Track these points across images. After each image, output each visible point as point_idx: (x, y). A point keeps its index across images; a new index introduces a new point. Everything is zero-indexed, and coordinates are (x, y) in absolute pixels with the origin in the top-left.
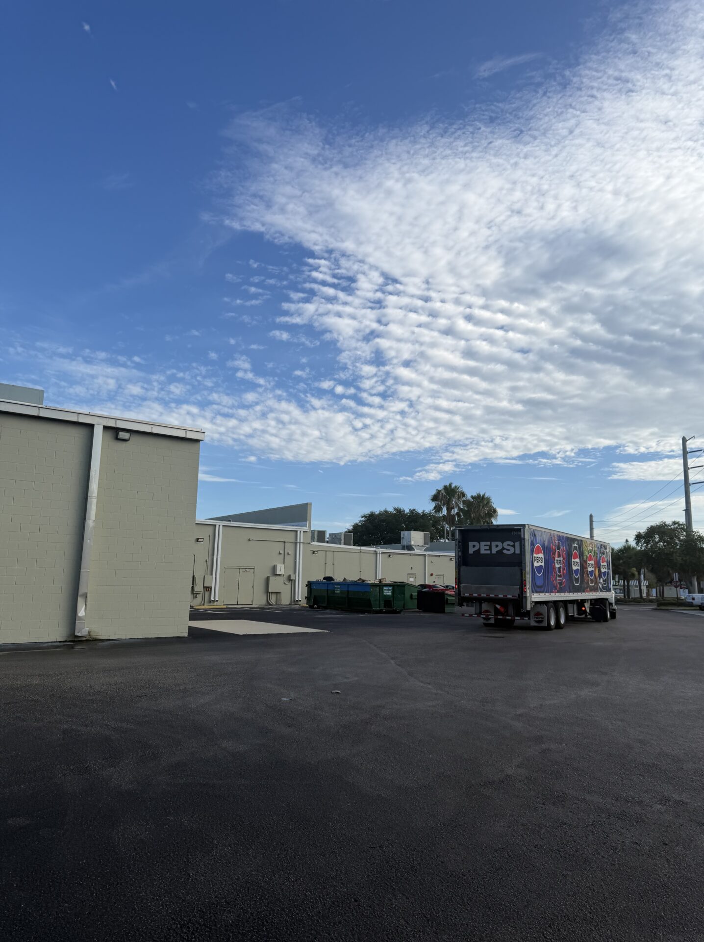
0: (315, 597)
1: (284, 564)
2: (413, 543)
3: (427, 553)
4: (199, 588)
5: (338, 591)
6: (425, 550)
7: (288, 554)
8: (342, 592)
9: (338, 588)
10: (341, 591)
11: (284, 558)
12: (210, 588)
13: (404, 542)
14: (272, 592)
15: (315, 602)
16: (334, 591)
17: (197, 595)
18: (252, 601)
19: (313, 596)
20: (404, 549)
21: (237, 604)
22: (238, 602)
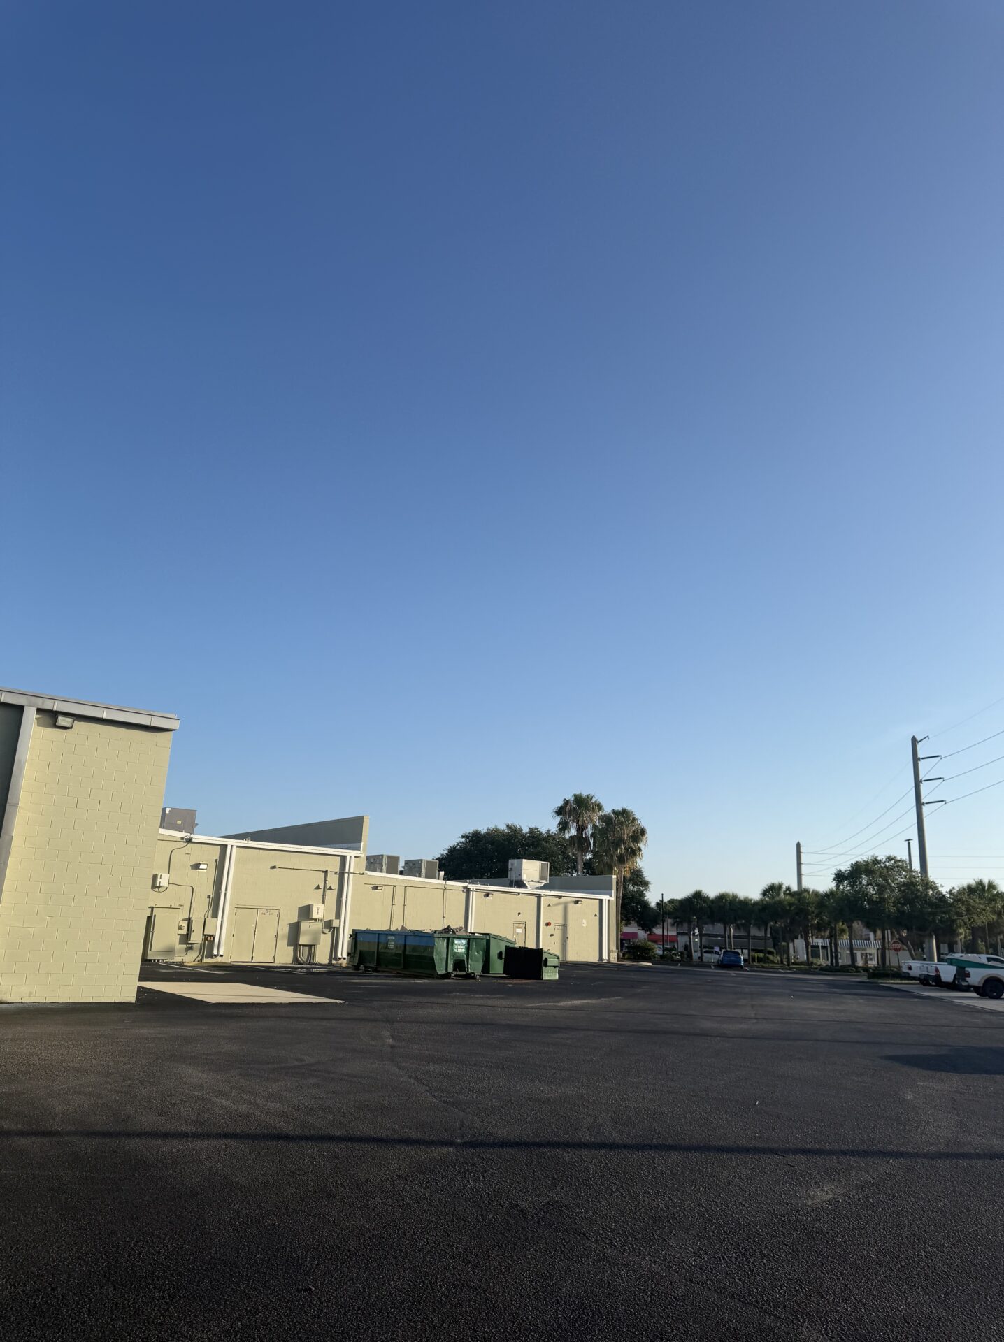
0: (361, 954)
1: (323, 902)
2: (524, 877)
3: (542, 892)
4: (197, 937)
5: (391, 945)
6: (542, 888)
7: (330, 888)
8: (396, 947)
9: (393, 941)
10: (394, 945)
11: (324, 895)
12: (213, 936)
13: (512, 875)
14: (304, 946)
15: (361, 961)
16: (387, 944)
17: (194, 946)
18: (274, 958)
19: (358, 952)
20: (511, 886)
21: (250, 961)
22: (252, 958)
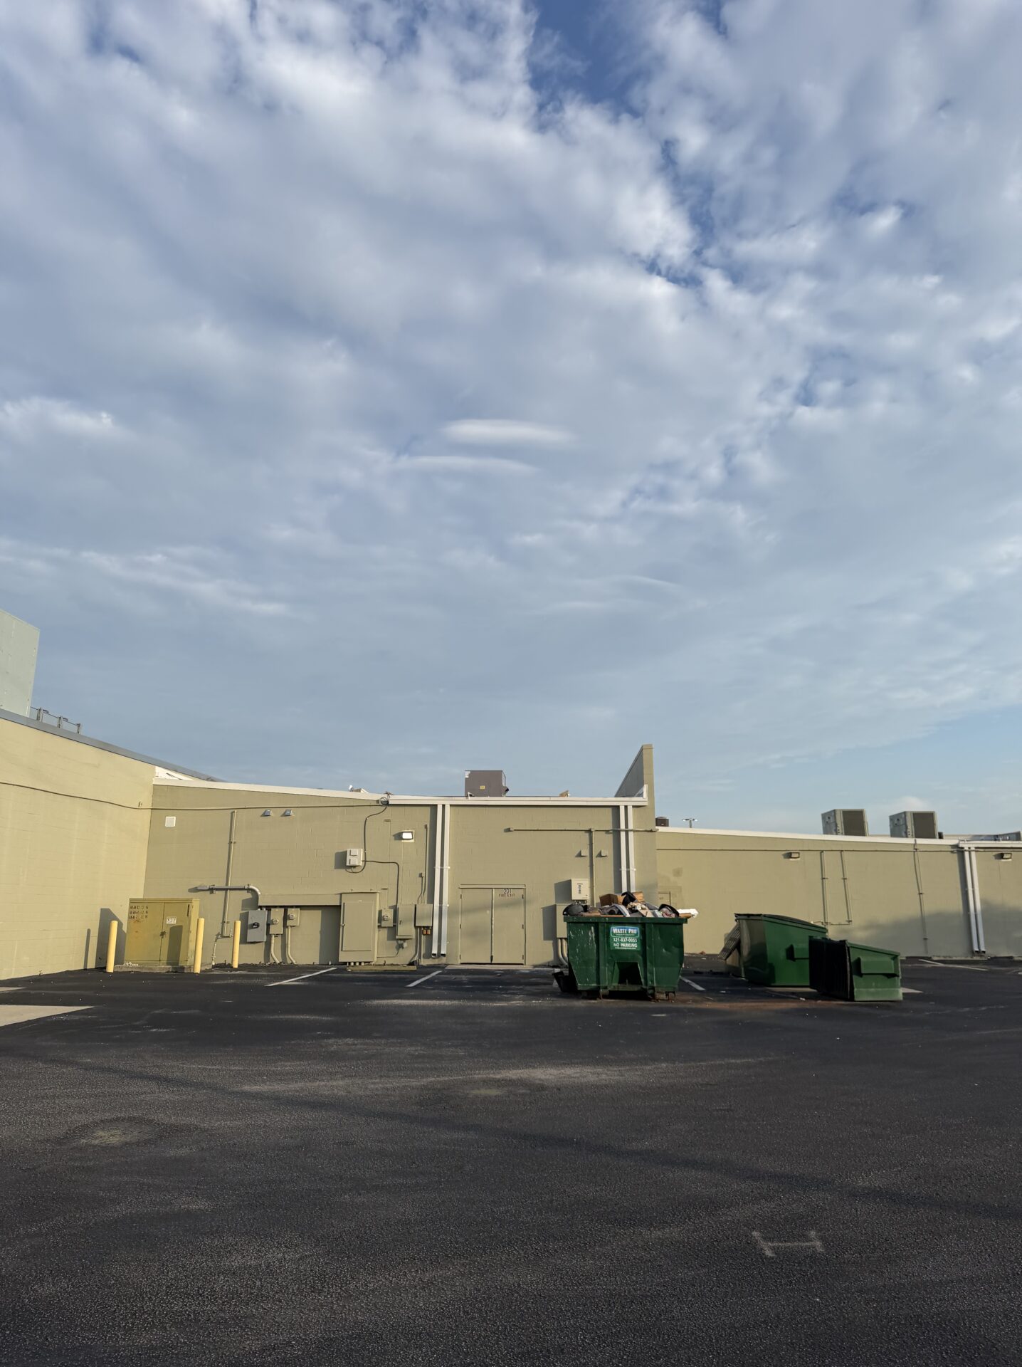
1: (590, 876)
7: (600, 855)
11: (591, 863)
12: (431, 927)
17: (405, 945)
18: (524, 957)
21: (490, 962)
22: (492, 957)
